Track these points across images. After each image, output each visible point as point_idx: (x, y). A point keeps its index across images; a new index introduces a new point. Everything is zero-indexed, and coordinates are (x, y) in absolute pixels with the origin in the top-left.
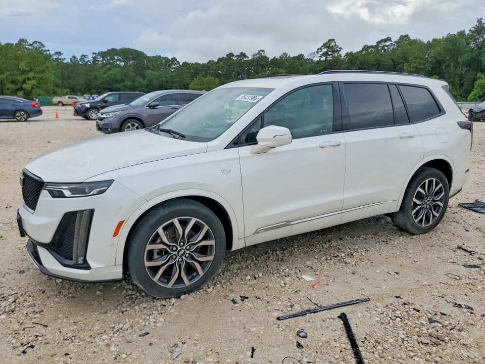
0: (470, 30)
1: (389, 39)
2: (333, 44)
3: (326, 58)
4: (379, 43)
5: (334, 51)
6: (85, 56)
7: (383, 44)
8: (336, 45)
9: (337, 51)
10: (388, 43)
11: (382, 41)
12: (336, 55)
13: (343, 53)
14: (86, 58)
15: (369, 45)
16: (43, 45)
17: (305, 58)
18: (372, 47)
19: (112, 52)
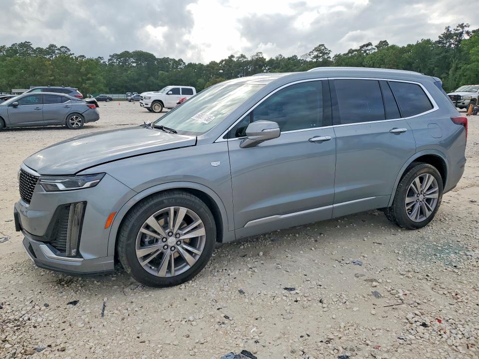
0: (440, 37)
1: (370, 44)
2: (323, 48)
3: (317, 59)
4: (362, 47)
5: (324, 54)
6: (101, 58)
7: (365, 48)
8: (325, 48)
9: (327, 53)
10: (370, 47)
11: (364, 46)
12: (326, 57)
13: (332, 55)
14: (102, 60)
15: (353, 49)
16: (68, 49)
17: (298, 59)
18: (356, 50)
19: (126, 55)
